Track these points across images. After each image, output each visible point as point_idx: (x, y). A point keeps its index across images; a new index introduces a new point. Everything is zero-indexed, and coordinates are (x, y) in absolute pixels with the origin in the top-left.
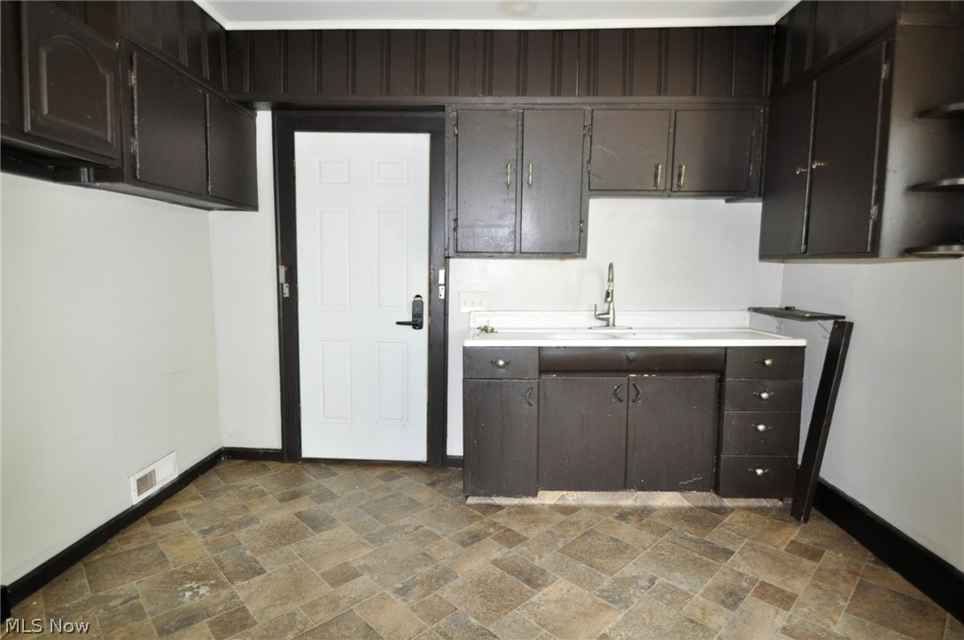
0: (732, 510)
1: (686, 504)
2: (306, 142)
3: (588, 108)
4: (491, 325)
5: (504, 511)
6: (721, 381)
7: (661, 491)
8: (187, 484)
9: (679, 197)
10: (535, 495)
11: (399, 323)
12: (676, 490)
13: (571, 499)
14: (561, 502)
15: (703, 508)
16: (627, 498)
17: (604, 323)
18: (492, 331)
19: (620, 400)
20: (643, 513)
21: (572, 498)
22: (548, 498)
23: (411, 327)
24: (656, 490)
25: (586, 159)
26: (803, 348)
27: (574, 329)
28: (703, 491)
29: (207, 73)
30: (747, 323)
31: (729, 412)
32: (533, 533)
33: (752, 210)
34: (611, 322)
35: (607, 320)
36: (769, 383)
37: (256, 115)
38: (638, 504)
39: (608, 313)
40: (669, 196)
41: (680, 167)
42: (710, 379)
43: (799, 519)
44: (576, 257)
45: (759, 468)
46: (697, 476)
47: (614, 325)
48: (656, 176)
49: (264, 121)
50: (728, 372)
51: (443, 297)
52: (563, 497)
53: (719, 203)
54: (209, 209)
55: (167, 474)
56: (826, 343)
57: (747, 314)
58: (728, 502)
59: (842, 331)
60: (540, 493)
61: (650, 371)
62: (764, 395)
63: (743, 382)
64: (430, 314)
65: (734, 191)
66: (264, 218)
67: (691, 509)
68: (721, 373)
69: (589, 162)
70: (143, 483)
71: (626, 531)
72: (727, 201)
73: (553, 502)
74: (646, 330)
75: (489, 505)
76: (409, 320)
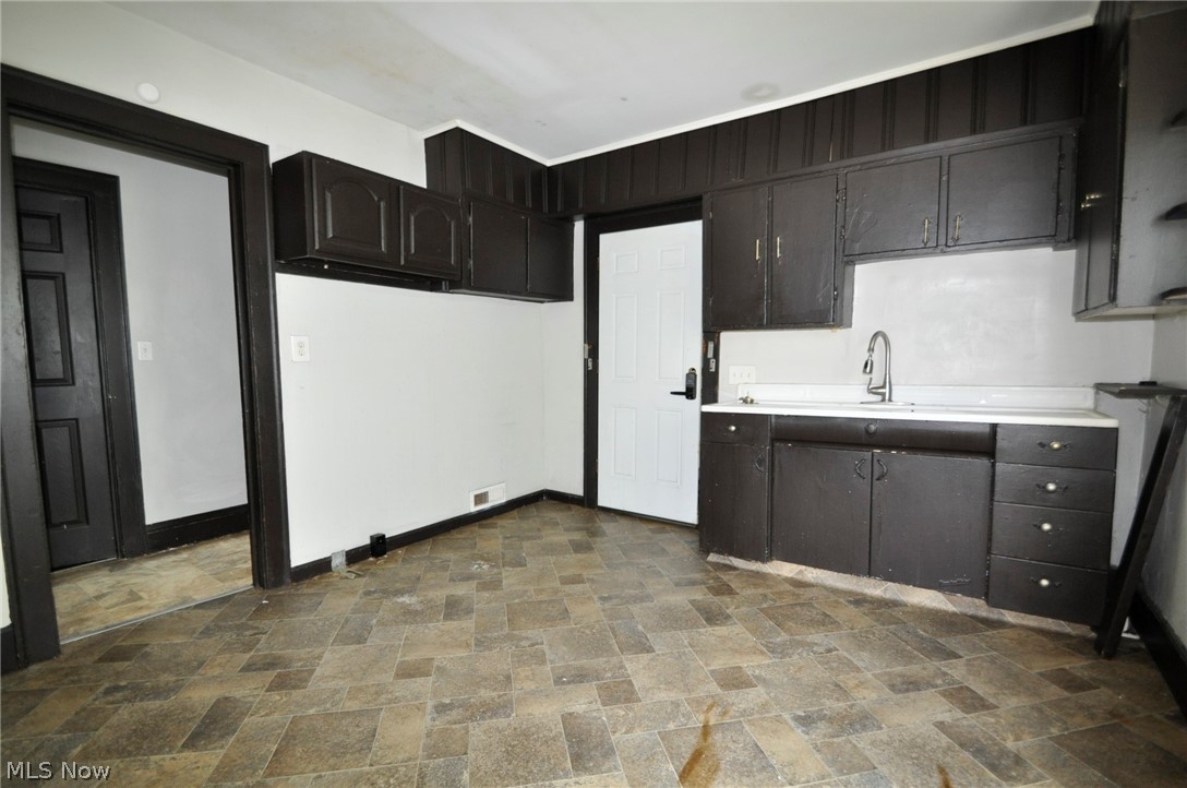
1: (951, 608)
2: (607, 241)
4: (751, 396)
6: (993, 465)
7: (914, 586)
8: (513, 509)
9: (957, 252)
11: (672, 393)
12: (935, 589)
13: (810, 575)
14: (799, 577)
15: (972, 617)
16: (875, 587)
17: (880, 398)
18: (752, 402)
19: (861, 477)
21: (812, 574)
22: (786, 569)
23: (684, 397)
24: (908, 584)
25: (841, 224)
26: (1115, 431)
27: (842, 403)
28: (972, 596)
29: (529, 204)
31: (1000, 503)
34: (887, 398)
35: (883, 394)
37: (573, 225)
38: (888, 596)
39: (884, 387)
40: (943, 253)
43: (1100, 653)
45: (1044, 578)
46: (963, 577)
47: (890, 400)
49: (579, 228)
51: (713, 370)
52: (801, 572)
54: (542, 302)
55: (497, 498)
57: (1092, 392)
60: (776, 563)
61: (899, 448)
62: (1051, 487)
63: (1020, 468)
64: (702, 385)
66: (576, 307)
67: (954, 614)
68: (993, 456)
69: (843, 227)
70: (480, 498)
71: (847, 612)
73: (790, 575)
74: (934, 407)
75: (725, 565)
76: (684, 390)
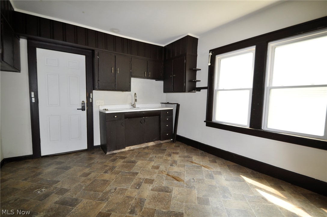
0: (163, 143)
3: (131, 57)
5: (117, 154)
6: (160, 117)
7: (150, 142)
10: (125, 148)
11: (78, 109)
12: (153, 141)
14: (130, 149)
15: (158, 144)
16: (143, 145)
17: (133, 107)
18: (107, 110)
19: (142, 123)
20: (147, 147)
21: (132, 147)
22: (127, 149)
23: (81, 110)
25: (130, 69)
26: (173, 109)
27: (127, 109)
28: (158, 140)
30: (160, 106)
31: (162, 123)
32: (128, 156)
33: (162, 83)
35: (134, 106)
36: (168, 117)
39: (134, 105)
41: (149, 73)
42: (157, 117)
44: (128, 91)
45: (167, 134)
46: (156, 138)
47: (136, 107)
48: (145, 74)
49: (23, 43)
50: (161, 115)
51: (91, 101)
52: (130, 148)
53: (154, 81)
56: (176, 108)
57: (160, 104)
58: (162, 142)
59: (178, 106)
60: (126, 147)
61: (147, 116)
62: (167, 119)
63: (164, 117)
64: (87, 106)
65: (157, 79)
67: (156, 145)
68: (160, 116)
69: (131, 69)
72: (156, 80)
73: (128, 150)
74: (142, 108)
75: (113, 154)
76: (81, 108)
